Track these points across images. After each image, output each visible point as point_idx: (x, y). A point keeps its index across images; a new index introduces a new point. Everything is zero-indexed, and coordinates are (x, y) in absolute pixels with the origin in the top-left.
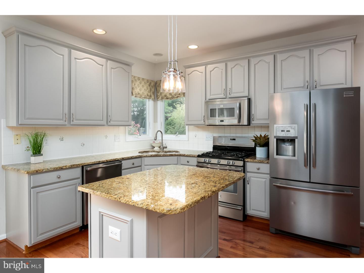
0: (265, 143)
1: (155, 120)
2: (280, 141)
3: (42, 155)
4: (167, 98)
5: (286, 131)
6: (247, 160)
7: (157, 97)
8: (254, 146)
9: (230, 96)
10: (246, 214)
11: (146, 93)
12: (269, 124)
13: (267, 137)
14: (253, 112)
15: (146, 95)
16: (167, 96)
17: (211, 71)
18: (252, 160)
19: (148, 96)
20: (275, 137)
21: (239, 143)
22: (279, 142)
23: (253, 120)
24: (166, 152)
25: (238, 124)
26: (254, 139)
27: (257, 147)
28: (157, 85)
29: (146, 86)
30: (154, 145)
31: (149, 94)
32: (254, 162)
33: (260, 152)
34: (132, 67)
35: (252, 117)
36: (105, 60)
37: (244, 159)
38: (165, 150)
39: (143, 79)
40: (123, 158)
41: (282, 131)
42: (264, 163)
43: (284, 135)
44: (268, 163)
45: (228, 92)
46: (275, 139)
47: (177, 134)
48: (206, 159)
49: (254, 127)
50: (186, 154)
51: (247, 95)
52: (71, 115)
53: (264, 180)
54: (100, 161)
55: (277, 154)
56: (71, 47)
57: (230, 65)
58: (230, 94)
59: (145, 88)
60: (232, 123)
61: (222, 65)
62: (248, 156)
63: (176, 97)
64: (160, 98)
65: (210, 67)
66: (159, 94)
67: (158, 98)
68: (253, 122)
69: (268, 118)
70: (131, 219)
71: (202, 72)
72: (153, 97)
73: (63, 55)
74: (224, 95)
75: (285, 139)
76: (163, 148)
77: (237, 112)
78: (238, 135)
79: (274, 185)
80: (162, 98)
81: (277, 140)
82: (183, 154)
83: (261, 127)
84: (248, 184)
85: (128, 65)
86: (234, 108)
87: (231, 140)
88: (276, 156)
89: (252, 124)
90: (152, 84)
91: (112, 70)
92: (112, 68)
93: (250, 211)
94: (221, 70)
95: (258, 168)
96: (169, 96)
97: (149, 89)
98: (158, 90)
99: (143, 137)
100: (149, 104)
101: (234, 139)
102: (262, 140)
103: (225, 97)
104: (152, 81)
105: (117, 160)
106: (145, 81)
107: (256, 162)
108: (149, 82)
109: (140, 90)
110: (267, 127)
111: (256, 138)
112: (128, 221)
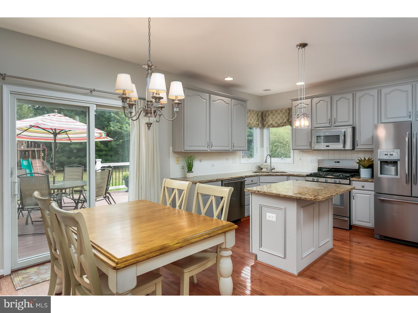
0: (368, 165)
1: (262, 146)
2: (384, 163)
3: (193, 172)
4: (273, 126)
5: (389, 155)
6: (352, 179)
7: (263, 125)
8: (359, 168)
9: (335, 125)
10: (352, 224)
11: (255, 123)
12: (373, 149)
13: (370, 160)
14: (357, 138)
15: (255, 124)
16: (273, 124)
17: (316, 104)
18: (357, 179)
19: (256, 125)
20: (379, 160)
21: (343, 165)
22: (382, 163)
23: (357, 146)
24: (274, 172)
25: (343, 149)
26: (358, 161)
27: (361, 169)
28: (263, 115)
29: (255, 117)
30: (261, 167)
31: (257, 123)
32: (359, 181)
33: (365, 173)
34: (248, 102)
35: (356, 143)
36: (230, 99)
37: (350, 178)
38: (273, 171)
39: (253, 111)
40: (246, 176)
41: (385, 155)
42: (368, 182)
43: (388, 158)
44: (372, 182)
45: (333, 121)
46: (379, 162)
47: (282, 158)
48: (315, 178)
49: (358, 151)
50: (295, 174)
51: (352, 124)
52: (211, 143)
53: (369, 196)
54: (232, 178)
55: (381, 174)
56: (210, 93)
57: (335, 98)
58: (335, 123)
59: (254, 118)
60: (337, 148)
61: (328, 99)
62: (353, 176)
63: (281, 125)
64: (267, 126)
65: (315, 100)
66: (265, 123)
67: (265, 126)
68: (357, 147)
69: (371, 144)
70: (285, 207)
71: (308, 105)
72: (260, 125)
73: (206, 100)
74: (329, 124)
75: (388, 161)
76: (272, 169)
77: (342, 138)
78: (341, 158)
79: (379, 199)
80: (269, 126)
81: (381, 162)
82: (292, 174)
83: (365, 151)
84: (354, 199)
85: (244, 101)
86: (339, 135)
87: (335, 162)
88: (379, 175)
89: (357, 149)
90: (260, 114)
91: (235, 106)
92: (235, 105)
93: (355, 222)
94: (327, 103)
95: (363, 186)
96: (275, 124)
97: (257, 119)
98: (264, 119)
99: (252, 160)
100: (256, 132)
101: (339, 162)
102: (366, 163)
103: (330, 125)
104: (259, 111)
105: (242, 177)
106: (254, 112)
107: (361, 181)
108: (257, 113)
109: (251, 120)
110: (371, 151)
111: (360, 161)
112: (283, 209)
